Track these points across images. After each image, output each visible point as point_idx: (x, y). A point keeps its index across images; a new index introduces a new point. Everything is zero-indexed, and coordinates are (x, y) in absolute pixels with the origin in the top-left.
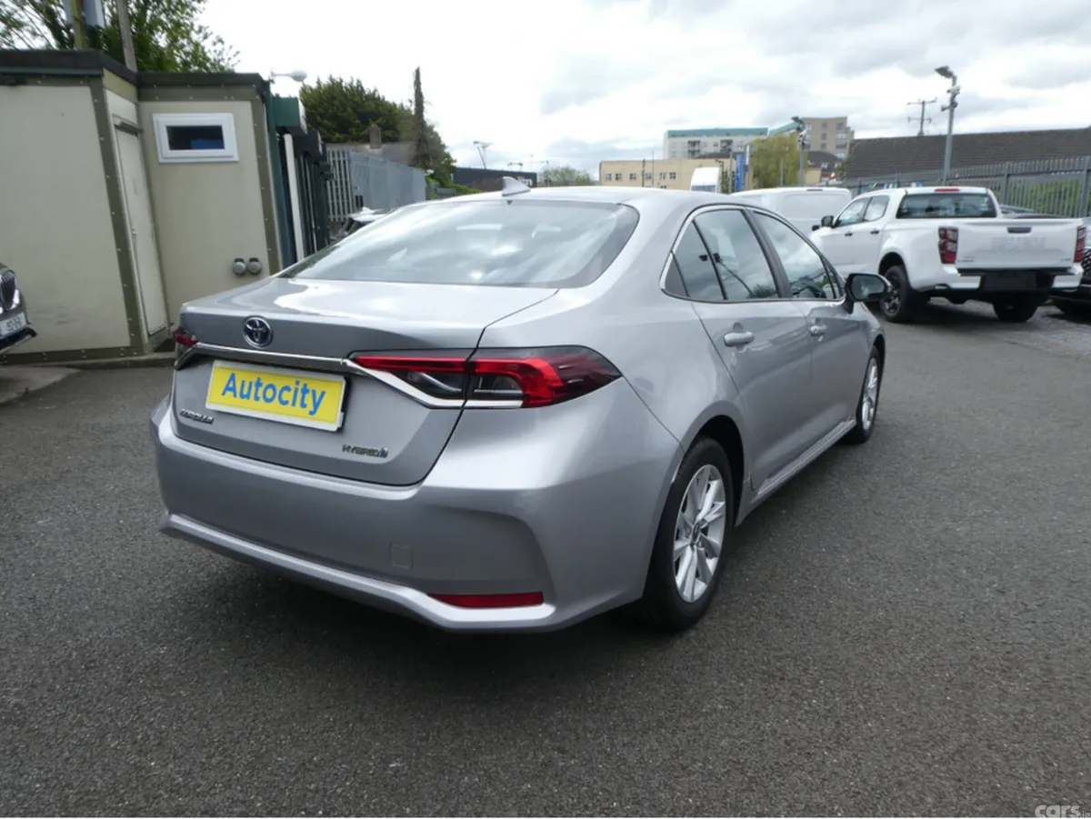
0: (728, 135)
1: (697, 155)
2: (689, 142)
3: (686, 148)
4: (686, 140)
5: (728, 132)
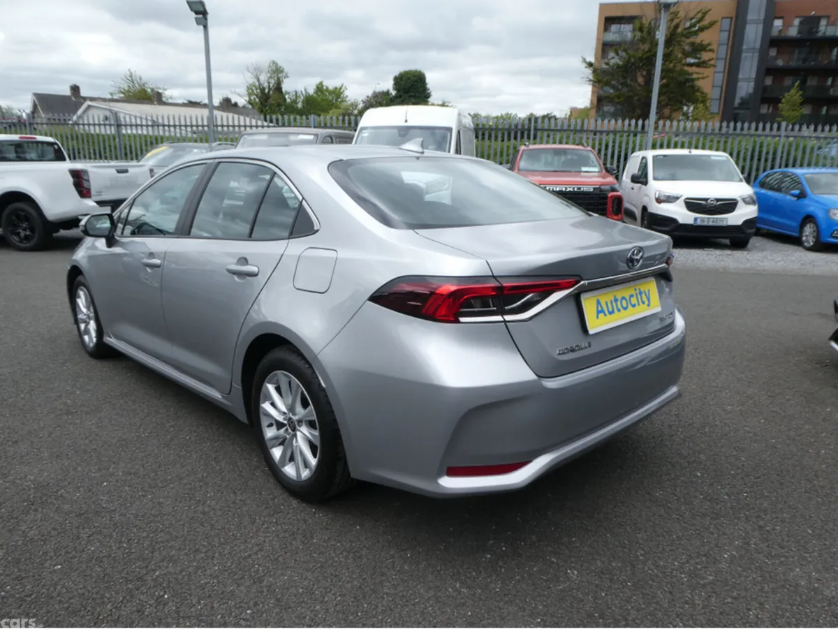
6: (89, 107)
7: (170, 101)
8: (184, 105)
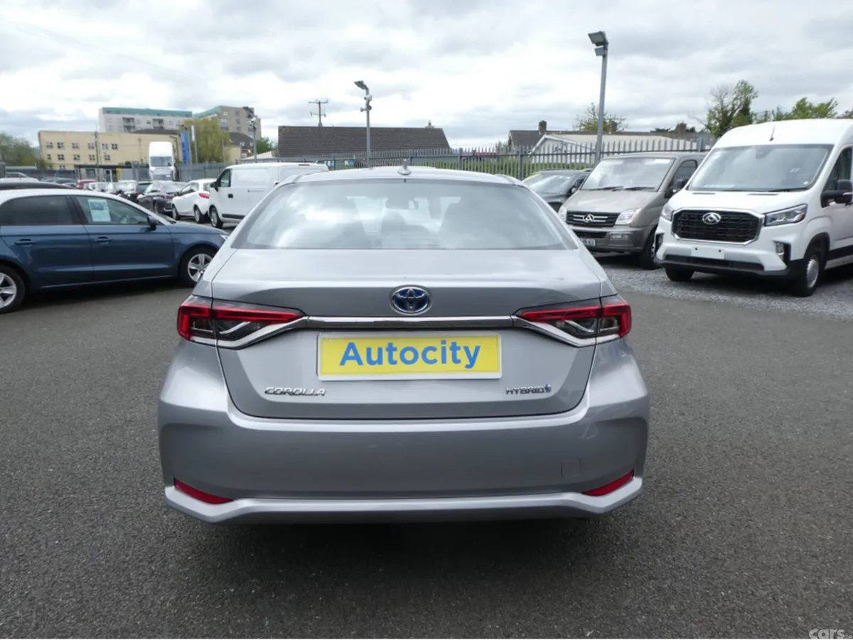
0: (159, 115)
1: (132, 130)
2: (124, 119)
3: (122, 123)
4: (120, 116)
5: (159, 113)
6: (546, 139)
7: (626, 130)
8: (652, 133)
